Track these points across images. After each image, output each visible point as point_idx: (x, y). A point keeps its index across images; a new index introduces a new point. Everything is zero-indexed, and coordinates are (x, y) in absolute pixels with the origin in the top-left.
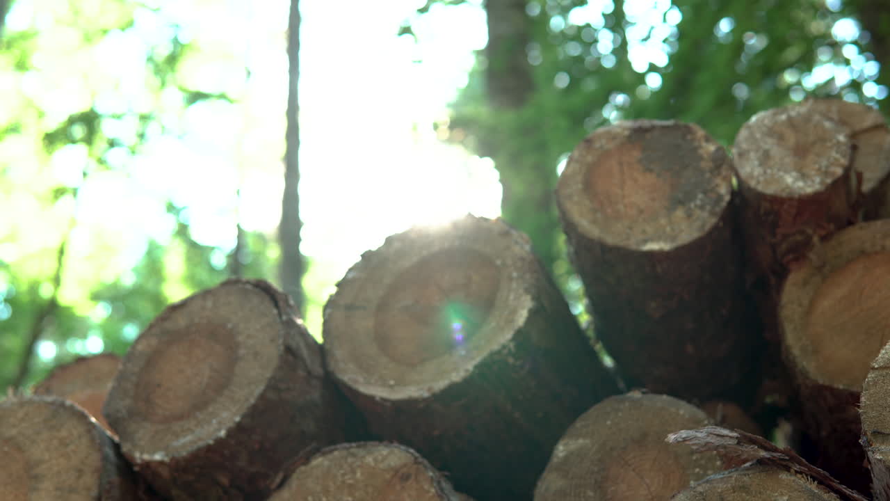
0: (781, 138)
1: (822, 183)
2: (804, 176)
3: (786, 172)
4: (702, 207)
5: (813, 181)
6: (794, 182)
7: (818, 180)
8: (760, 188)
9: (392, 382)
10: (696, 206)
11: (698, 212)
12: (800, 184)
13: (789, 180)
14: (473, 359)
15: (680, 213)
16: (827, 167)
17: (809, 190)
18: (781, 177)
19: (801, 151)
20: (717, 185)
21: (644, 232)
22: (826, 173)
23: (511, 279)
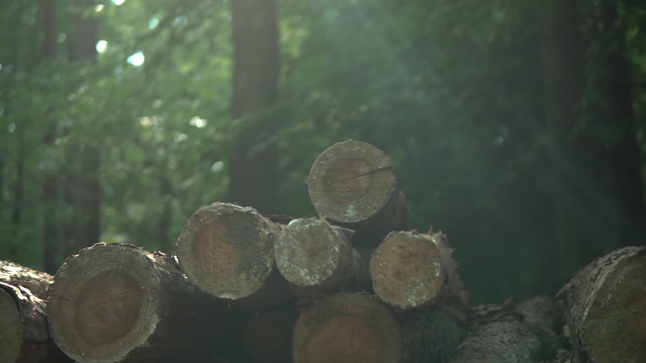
0: (303, 242)
1: (319, 280)
2: (311, 273)
3: (302, 268)
4: (255, 274)
5: (315, 277)
6: (304, 276)
7: (318, 277)
8: (286, 276)
9: (83, 354)
10: (252, 272)
11: (253, 277)
12: (308, 278)
13: (303, 273)
14: (126, 349)
15: (243, 276)
16: (324, 268)
17: (312, 283)
18: (298, 271)
19: (313, 254)
20: (266, 260)
21: (222, 285)
22: (323, 273)
23: (148, 301)
